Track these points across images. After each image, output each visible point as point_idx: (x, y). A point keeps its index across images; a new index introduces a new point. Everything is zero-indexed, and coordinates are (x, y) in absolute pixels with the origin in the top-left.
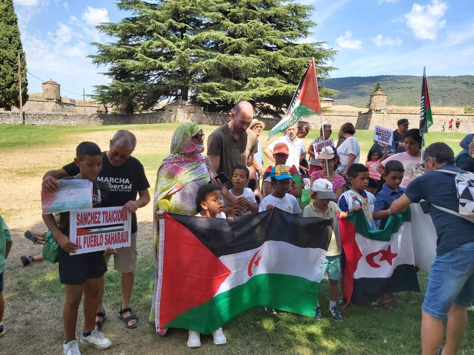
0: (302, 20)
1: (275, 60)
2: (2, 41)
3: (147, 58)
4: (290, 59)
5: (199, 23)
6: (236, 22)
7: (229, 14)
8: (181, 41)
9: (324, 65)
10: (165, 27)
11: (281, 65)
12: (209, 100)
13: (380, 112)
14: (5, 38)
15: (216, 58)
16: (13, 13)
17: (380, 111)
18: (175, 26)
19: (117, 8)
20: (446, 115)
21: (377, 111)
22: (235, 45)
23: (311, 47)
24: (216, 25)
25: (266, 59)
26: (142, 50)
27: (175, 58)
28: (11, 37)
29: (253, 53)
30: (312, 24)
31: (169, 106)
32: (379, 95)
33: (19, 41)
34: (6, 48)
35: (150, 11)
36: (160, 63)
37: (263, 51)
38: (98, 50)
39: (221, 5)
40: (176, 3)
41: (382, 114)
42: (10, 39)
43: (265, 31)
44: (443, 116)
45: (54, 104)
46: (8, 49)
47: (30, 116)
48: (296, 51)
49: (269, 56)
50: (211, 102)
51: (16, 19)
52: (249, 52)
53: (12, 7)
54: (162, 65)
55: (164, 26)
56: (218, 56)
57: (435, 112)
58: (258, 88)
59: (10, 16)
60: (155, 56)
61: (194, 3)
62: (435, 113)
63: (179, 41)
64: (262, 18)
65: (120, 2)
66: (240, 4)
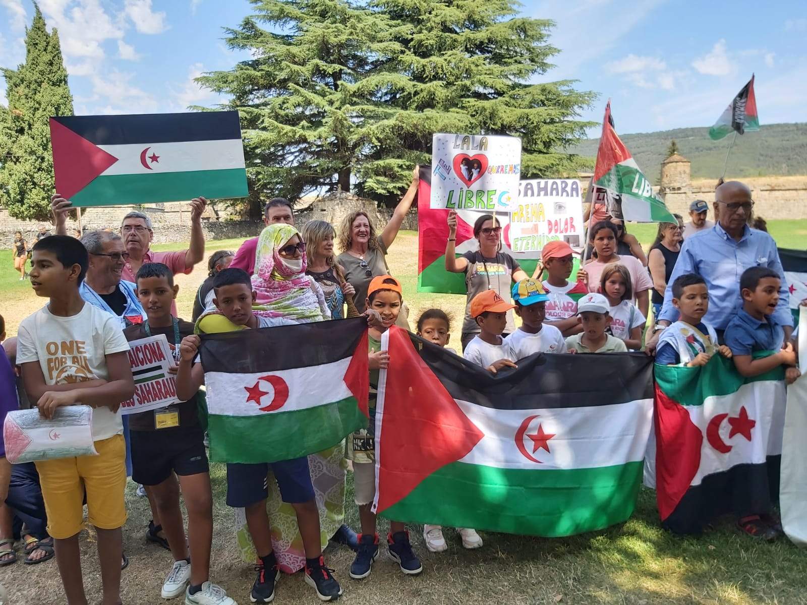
0: (535, 44)
1: (493, 115)
2: (45, 113)
3: (280, 125)
4: (519, 112)
5: (362, 62)
6: (424, 55)
7: (412, 43)
8: (334, 94)
9: (577, 119)
10: (306, 73)
11: (505, 123)
12: (385, 189)
13: (679, 192)
14: (49, 108)
15: (395, 117)
16: (61, 67)
17: (679, 189)
18: (323, 70)
19: (227, 46)
20: (796, 190)
21: (674, 189)
22: (424, 94)
23: (554, 90)
24: (391, 64)
25: (477, 113)
26: (272, 112)
27: (326, 123)
28: (59, 105)
29: (456, 105)
30: (550, 50)
31: (320, 203)
32: (676, 162)
35: (282, 49)
36: (301, 132)
37: (472, 101)
39: (397, 29)
40: (324, 32)
41: (683, 195)
43: (473, 67)
44: (791, 191)
48: (528, 98)
49: (484, 109)
50: (389, 192)
51: (66, 76)
52: (449, 104)
53: (60, 58)
54: (305, 136)
55: (305, 71)
56: (397, 115)
57: (776, 186)
59: (56, 72)
60: (293, 121)
61: (353, 30)
62: (776, 188)
63: (331, 94)
64: (466, 45)
65: (231, 36)
66: (429, 25)
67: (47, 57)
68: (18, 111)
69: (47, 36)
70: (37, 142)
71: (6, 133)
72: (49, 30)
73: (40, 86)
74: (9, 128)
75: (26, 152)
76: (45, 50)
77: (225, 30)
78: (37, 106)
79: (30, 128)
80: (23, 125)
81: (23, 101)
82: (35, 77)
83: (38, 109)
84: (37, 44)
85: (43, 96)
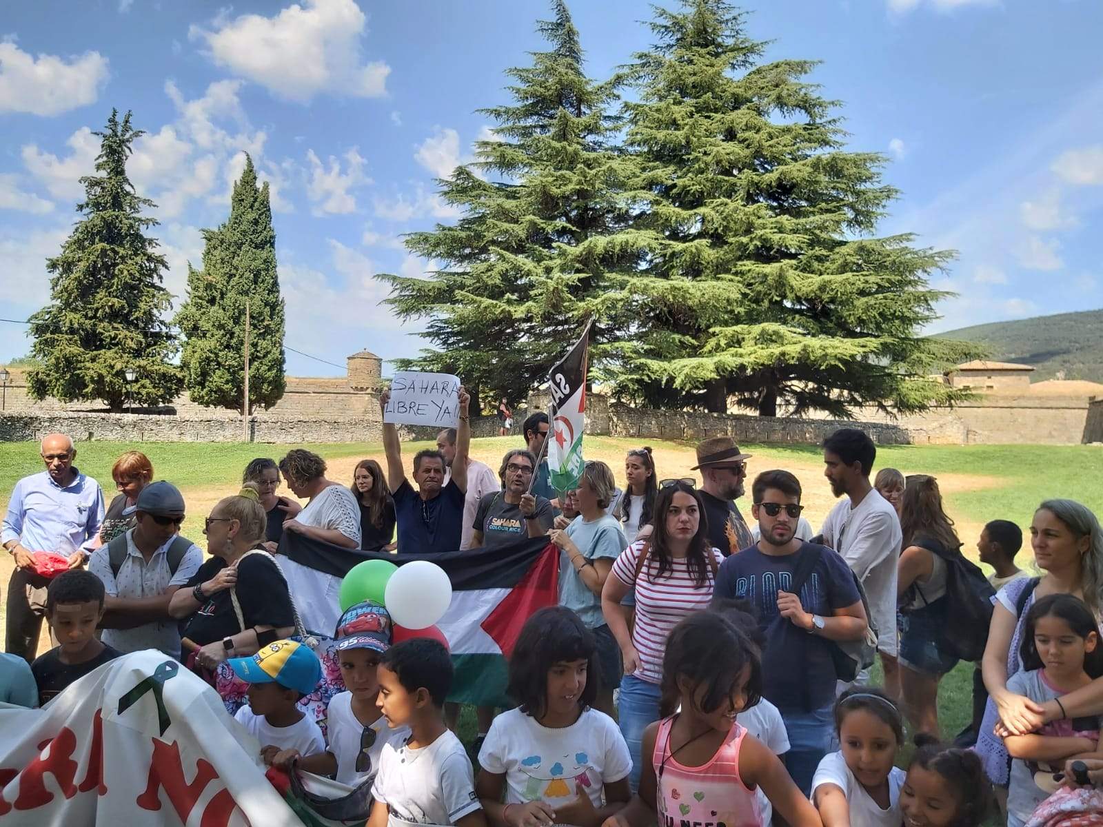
0: (865, 186)
1: (781, 283)
2: (241, 280)
3: (479, 298)
4: (816, 280)
6: (688, 206)
7: (674, 191)
9: (921, 289)
10: (520, 233)
14: (247, 274)
16: (268, 226)
18: (543, 228)
19: (442, 200)
22: (686, 256)
23: (878, 248)
24: (642, 221)
25: (757, 282)
26: (478, 282)
27: (538, 295)
28: (259, 271)
29: (728, 271)
30: (888, 193)
31: (534, 398)
33: (275, 278)
34: (246, 293)
37: (747, 265)
38: (391, 288)
39: (654, 173)
40: (544, 181)
42: (256, 276)
43: (753, 218)
45: (367, 397)
46: (251, 295)
47: (264, 426)
48: (839, 259)
49: (765, 276)
51: (273, 237)
52: (720, 269)
53: (269, 217)
54: (509, 312)
55: (520, 231)
56: (631, 285)
58: (733, 350)
59: (261, 232)
60: (496, 293)
64: (749, 191)
65: (446, 189)
66: (696, 166)
67: (251, 216)
68: (210, 278)
69: (256, 191)
70: (228, 314)
71: (196, 303)
72: (259, 185)
73: (240, 248)
74: (200, 298)
75: (214, 325)
76: (252, 207)
77: (437, 182)
78: (234, 271)
79: (222, 298)
80: (215, 294)
81: (218, 266)
82: (235, 238)
83: (235, 276)
84: (243, 200)
85: (242, 260)
